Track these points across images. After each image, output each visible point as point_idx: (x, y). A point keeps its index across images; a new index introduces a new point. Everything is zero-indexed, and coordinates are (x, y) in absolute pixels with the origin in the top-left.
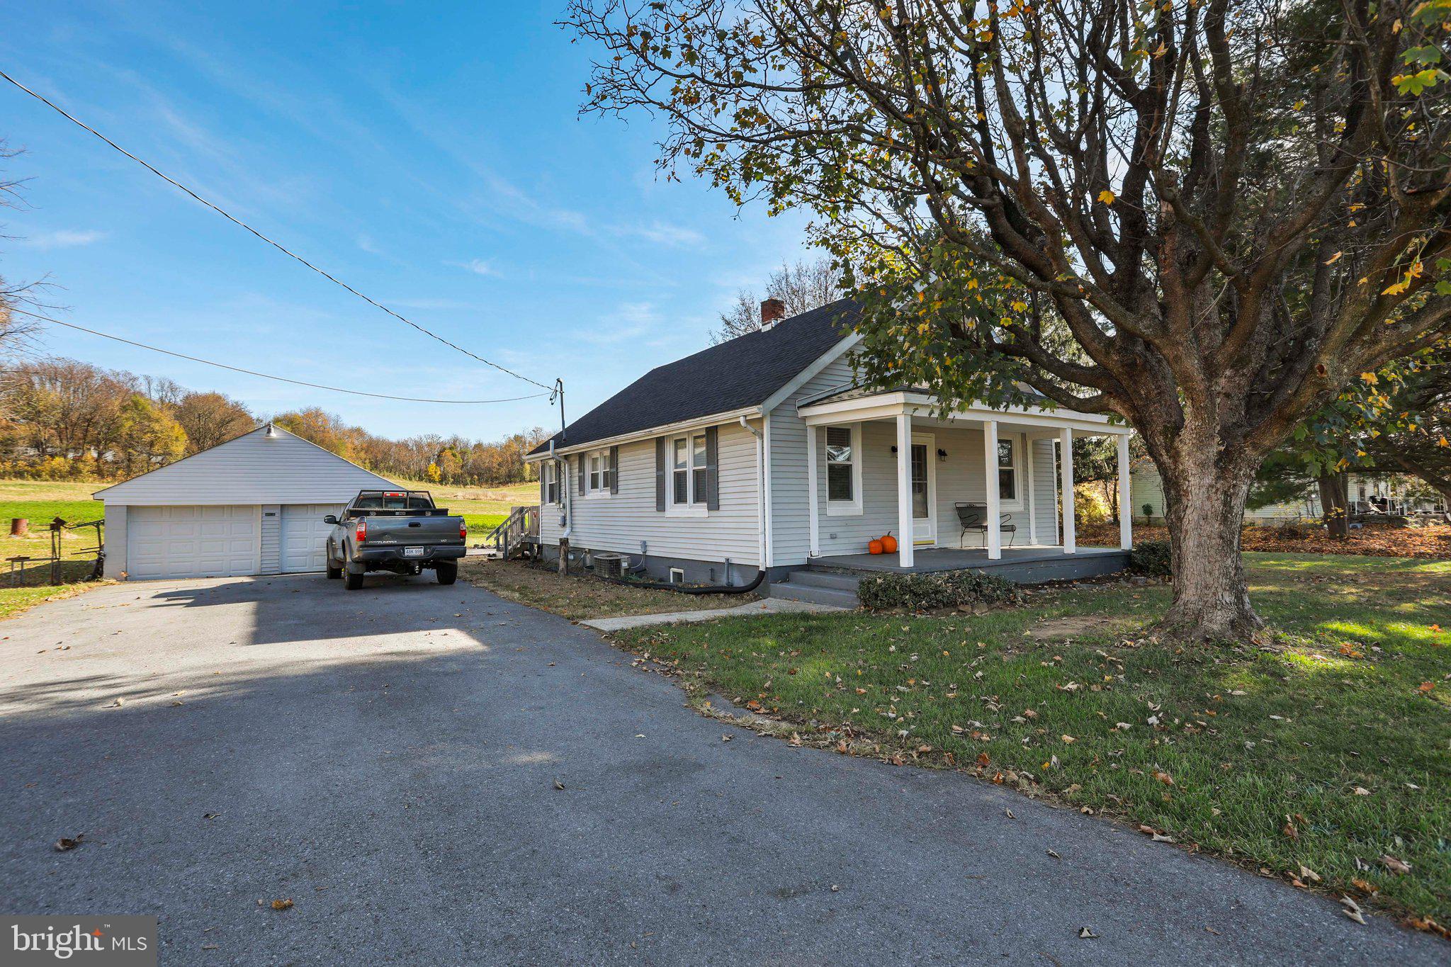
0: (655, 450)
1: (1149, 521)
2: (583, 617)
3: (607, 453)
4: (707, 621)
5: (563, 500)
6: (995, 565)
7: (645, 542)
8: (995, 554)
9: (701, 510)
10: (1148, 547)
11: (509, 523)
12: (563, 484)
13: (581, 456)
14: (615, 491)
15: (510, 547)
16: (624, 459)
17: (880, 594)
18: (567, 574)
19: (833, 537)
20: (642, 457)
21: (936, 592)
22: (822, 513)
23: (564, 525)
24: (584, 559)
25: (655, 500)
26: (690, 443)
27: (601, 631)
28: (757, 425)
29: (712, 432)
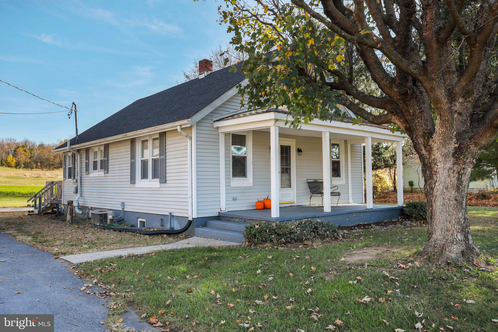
0: (130, 146)
1: (412, 190)
3: (102, 148)
4: (147, 254)
5: (76, 177)
6: (328, 215)
7: (123, 203)
8: (327, 209)
9: (155, 183)
10: (412, 204)
11: (43, 191)
12: (76, 167)
13: (87, 150)
14: (106, 171)
15: (42, 207)
16: (112, 151)
17: (257, 234)
18: (72, 223)
19: (234, 199)
20: (123, 151)
21: (291, 233)
22: (228, 185)
23: (77, 192)
24: (88, 213)
25: (129, 177)
26: (150, 144)
28: (188, 132)
29: (163, 135)
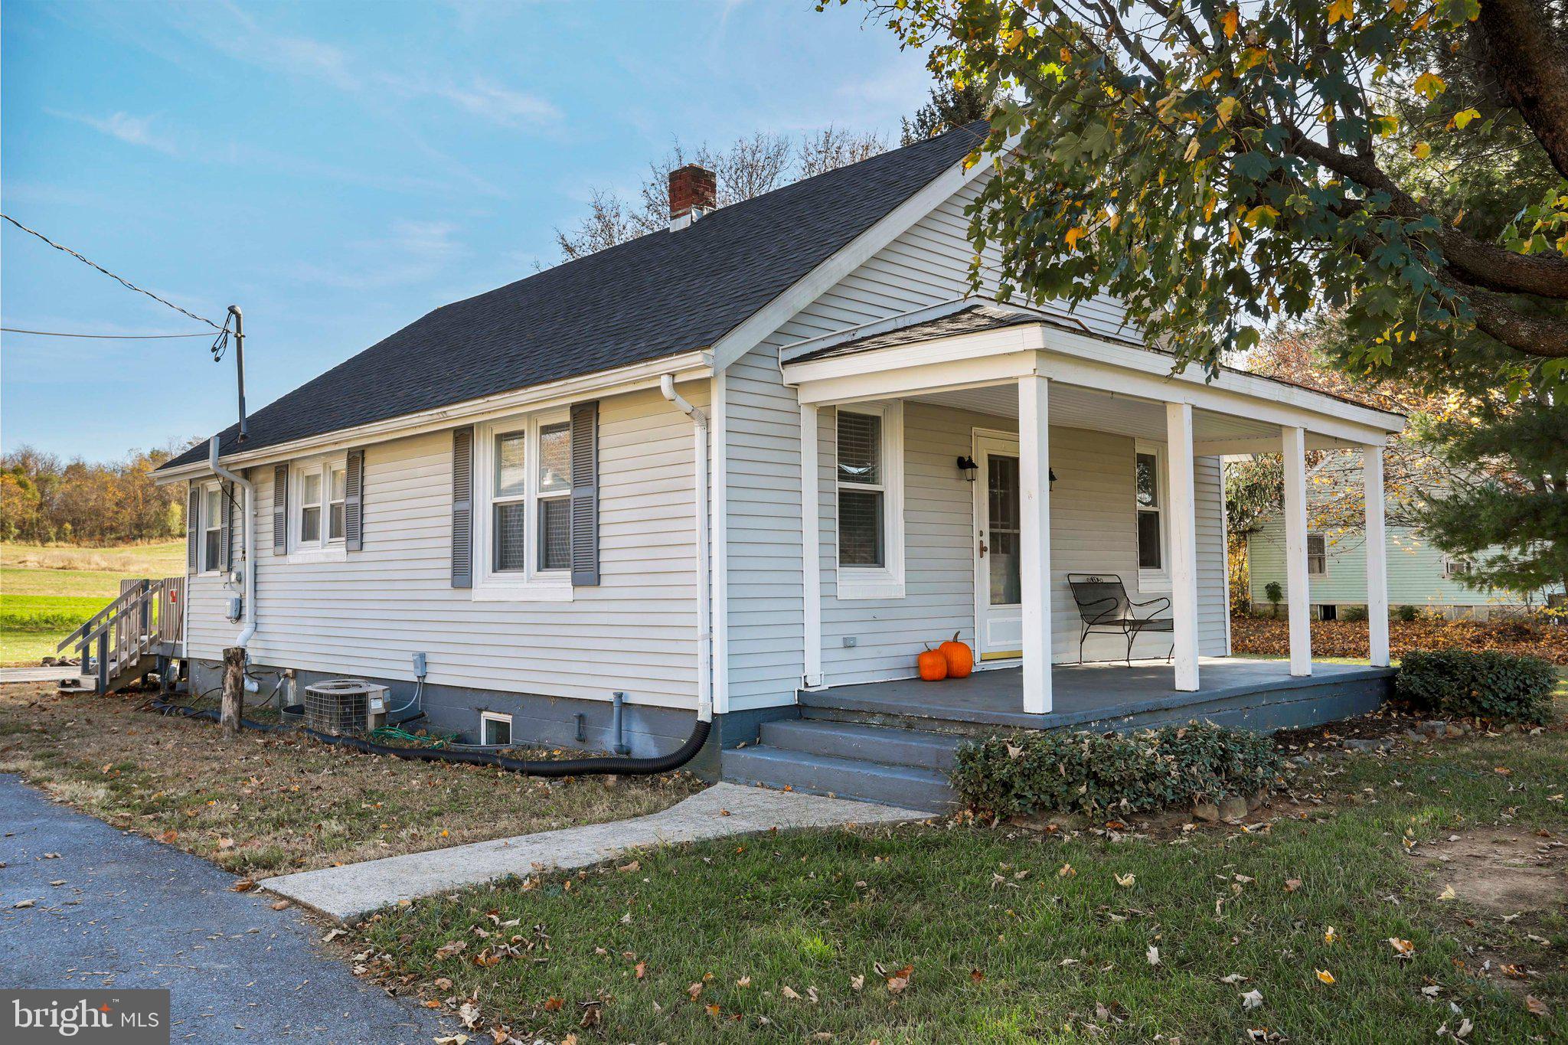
0: (449, 456)
1: (1276, 611)
2: (268, 865)
3: (341, 464)
4: (609, 864)
5: (238, 565)
6: (1193, 703)
7: (423, 656)
8: (1187, 681)
9: (558, 585)
11: (113, 614)
12: (238, 531)
13: (282, 471)
14: (355, 544)
15: (112, 666)
16: (379, 476)
17: (1018, 782)
18: (240, 730)
19: (849, 644)
20: (421, 471)
21: (1150, 776)
22: (828, 595)
23: (239, 617)
24: (282, 692)
25: (448, 563)
26: (530, 448)
27: (324, 915)
28: (696, 399)
29: (586, 413)
